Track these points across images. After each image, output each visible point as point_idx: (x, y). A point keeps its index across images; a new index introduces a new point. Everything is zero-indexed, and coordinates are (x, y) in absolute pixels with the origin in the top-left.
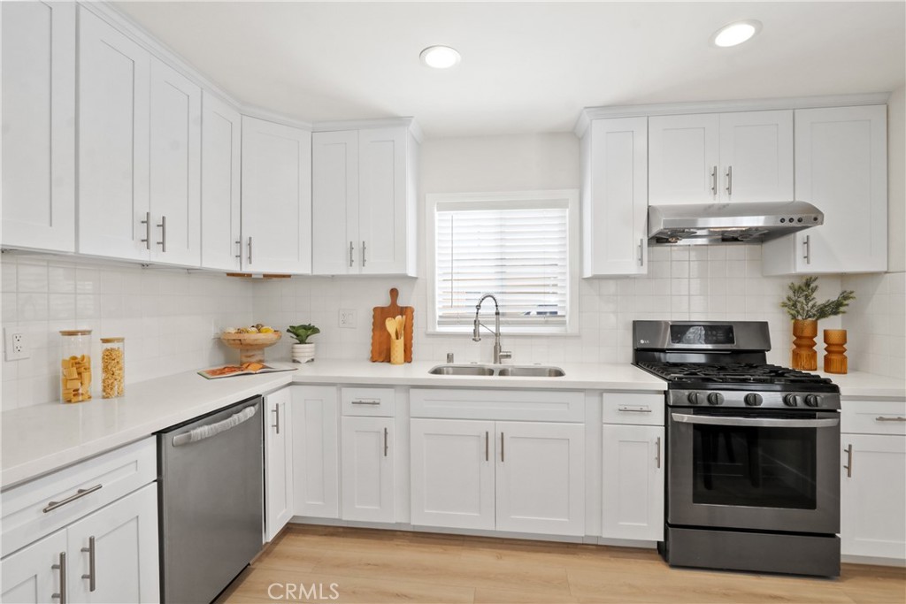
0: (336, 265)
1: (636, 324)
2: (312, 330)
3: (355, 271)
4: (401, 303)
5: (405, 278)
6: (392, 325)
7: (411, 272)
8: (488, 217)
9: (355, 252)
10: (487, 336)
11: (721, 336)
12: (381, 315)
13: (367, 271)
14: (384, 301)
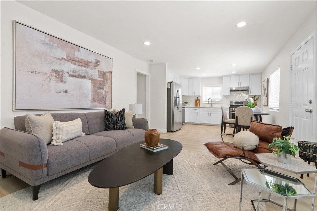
0: (191, 95)
1: (230, 102)
2: (187, 102)
3: (193, 95)
4: (199, 99)
5: (199, 96)
6: (198, 102)
7: (200, 95)
8: (211, 88)
9: (194, 93)
10: (210, 103)
11: (241, 103)
12: (196, 101)
13: (195, 95)
14: (196, 99)
